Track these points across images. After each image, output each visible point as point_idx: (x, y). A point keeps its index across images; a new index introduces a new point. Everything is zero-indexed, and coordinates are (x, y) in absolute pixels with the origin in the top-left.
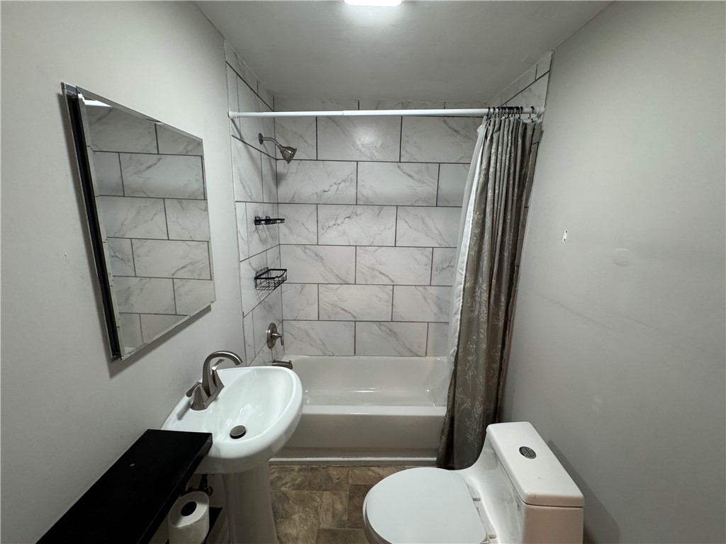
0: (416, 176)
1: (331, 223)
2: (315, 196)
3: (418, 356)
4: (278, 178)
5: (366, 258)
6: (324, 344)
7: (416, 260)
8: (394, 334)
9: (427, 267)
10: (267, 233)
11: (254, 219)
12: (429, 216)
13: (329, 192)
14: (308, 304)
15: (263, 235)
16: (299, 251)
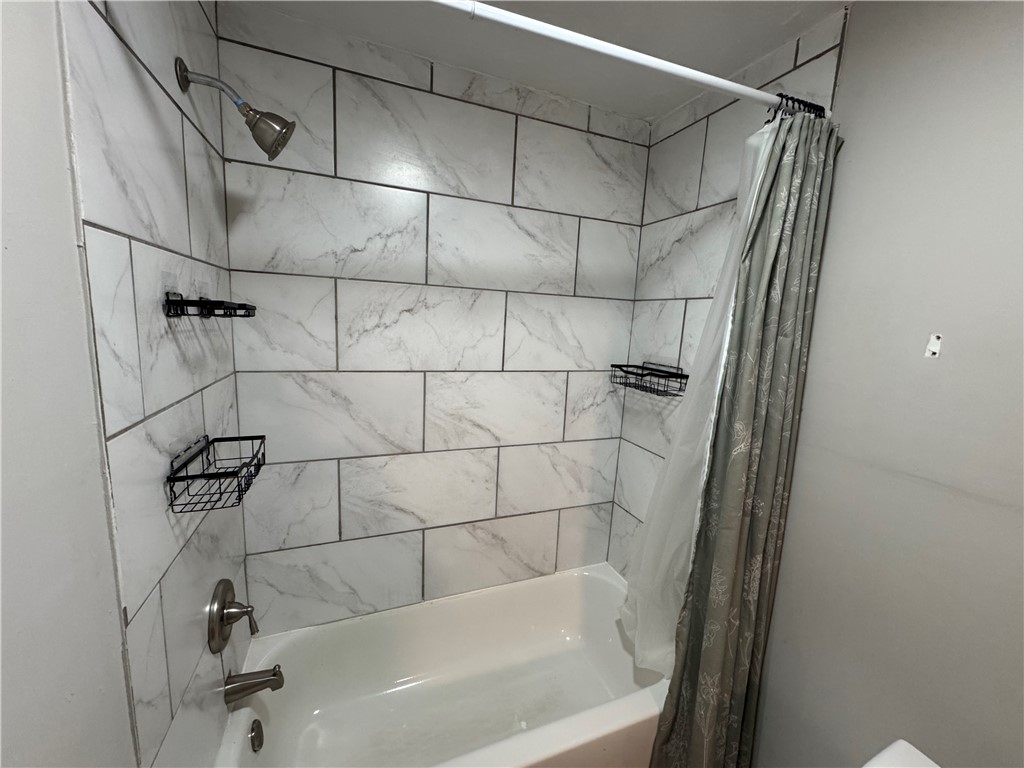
0: (540, 236)
1: (371, 323)
2: (331, 258)
3: (542, 574)
4: (230, 209)
5: (446, 396)
6: (354, 592)
7: (539, 395)
8: (499, 540)
9: (556, 408)
10: (204, 341)
11: (164, 298)
12: (563, 314)
13: (365, 253)
14: (314, 508)
15: (193, 349)
16: (289, 386)
